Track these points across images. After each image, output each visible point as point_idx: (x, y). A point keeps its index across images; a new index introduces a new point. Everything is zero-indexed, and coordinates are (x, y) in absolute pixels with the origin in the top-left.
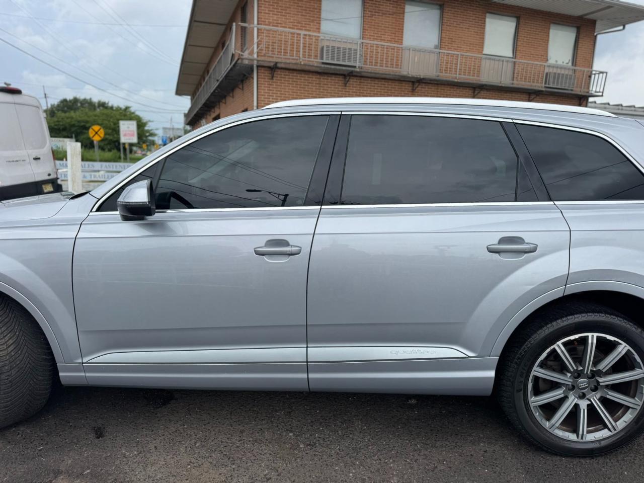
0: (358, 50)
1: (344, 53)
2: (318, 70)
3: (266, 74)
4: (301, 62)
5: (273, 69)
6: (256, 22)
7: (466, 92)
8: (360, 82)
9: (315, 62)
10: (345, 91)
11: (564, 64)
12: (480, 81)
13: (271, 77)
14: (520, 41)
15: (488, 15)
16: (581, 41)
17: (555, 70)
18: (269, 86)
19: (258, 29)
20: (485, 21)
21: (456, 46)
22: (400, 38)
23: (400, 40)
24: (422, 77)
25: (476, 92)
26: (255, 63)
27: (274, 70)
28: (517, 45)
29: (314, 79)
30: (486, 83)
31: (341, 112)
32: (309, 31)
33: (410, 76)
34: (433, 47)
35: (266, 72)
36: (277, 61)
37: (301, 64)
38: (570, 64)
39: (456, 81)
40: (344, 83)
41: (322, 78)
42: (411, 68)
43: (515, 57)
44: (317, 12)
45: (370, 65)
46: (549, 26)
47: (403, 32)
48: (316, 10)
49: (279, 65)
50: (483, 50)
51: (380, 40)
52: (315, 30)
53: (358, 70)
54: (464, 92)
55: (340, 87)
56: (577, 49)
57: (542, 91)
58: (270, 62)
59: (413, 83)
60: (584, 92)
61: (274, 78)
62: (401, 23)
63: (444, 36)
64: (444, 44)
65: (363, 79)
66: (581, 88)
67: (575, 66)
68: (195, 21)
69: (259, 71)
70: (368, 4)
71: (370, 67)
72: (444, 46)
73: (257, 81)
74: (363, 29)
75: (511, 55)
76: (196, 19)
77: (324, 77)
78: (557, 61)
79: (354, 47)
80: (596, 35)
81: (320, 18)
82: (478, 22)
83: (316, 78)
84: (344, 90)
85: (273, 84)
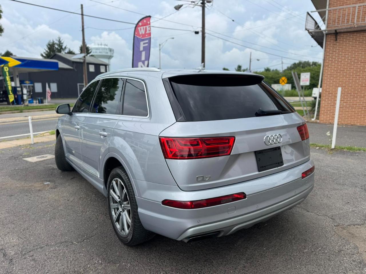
4: (355, 26)
5: (336, 34)
6: (328, 7)
13: (335, 40)
18: (333, 45)
26: (325, 32)
35: (332, 37)
36: (336, 29)
61: (338, 40)
69: (328, 37)
73: (326, 43)
85: (336, 43)
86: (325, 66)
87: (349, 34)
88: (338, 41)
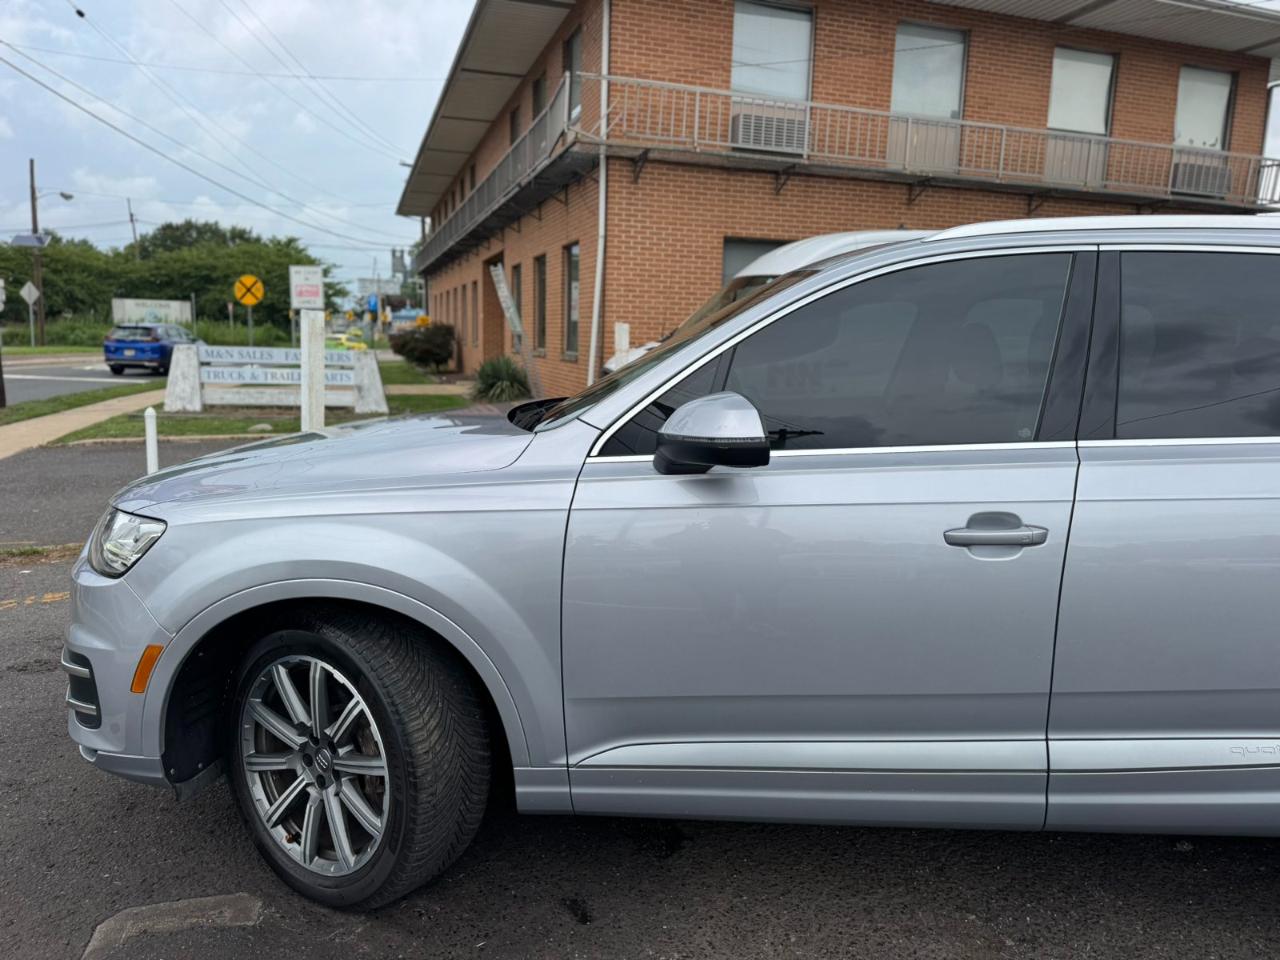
0: (807, 124)
1: (779, 129)
2: (726, 163)
3: (625, 173)
5: (637, 163)
6: (605, 71)
7: (1014, 204)
8: (807, 186)
9: (719, 146)
10: (777, 205)
11: (1207, 147)
12: (1040, 182)
13: (632, 179)
14: (1121, 102)
15: (1057, 51)
16: (1240, 100)
17: (1192, 160)
18: (628, 196)
19: (609, 84)
20: (1051, 63)
21: (995, 112)
22: (885, 98)
23: (884, 101)
24: (931, 175)
25: (1034, 204)
26: (602, 151)
27: (640, 164)
28: (1113, 110)
29: (717, 180)
30: (1056, 186)
31: (1098, 245)
32: (709, 85)
33: (908, 172)
34: (949, 115)
35: (625, 168)
36: (649, 145)
37: (695, 153)
38: (1218, 147)
39: (998, 181)
40: (775, 189)
41: (732, 178)
42: (908, 156)
43: (1111, 133)
44: (725, 48)
45: (839, 153)
46: (1178, 72)
47: (890, 86)
48: (722, 46)
49: (651, 155)
50: (1046, 121)
51: (847, 102)
52: (720, 83)
53: (806, 162)
54: (1010, 205)
55: (767, 197)
56: (1233, 118)
57: (1167, 201)
58: (636, 148)
59: (910, 186)
60: (1248, 202)
61: (640, 181)
62: (888, 68)
63: (972, 94)
64: (970, 109)
65: (811, 179)
66: (1244, 193)
67: (1229, 149)
68: (464, 70)
69: (611, 167)
70: (823, 33)
71: (841, 156)
72: (970, 114)
73: (607, 187)
74: (813, 82)
75: (1101, 129)
76: (467, 66)
77: (736, 178)
78: (1191, 141)
79: (798, 117)
80: (1272, 88)
81: (730, 60)
82: (1039, 66)
83: (720, 179)
84: (774, 202)
85: (636, 191)
86: (610, 258)
87: (680, 168)
88: (640, 185)
